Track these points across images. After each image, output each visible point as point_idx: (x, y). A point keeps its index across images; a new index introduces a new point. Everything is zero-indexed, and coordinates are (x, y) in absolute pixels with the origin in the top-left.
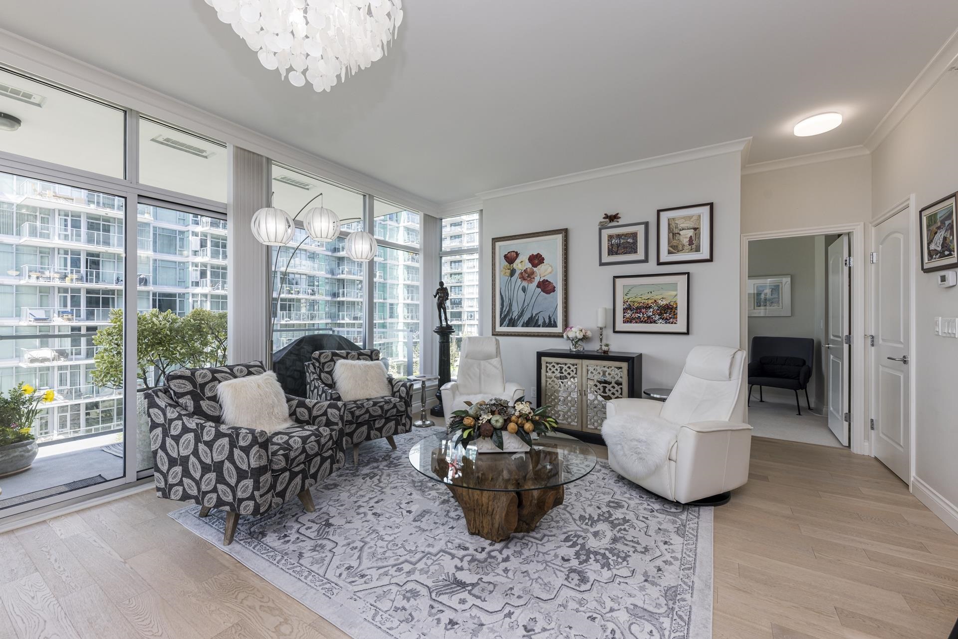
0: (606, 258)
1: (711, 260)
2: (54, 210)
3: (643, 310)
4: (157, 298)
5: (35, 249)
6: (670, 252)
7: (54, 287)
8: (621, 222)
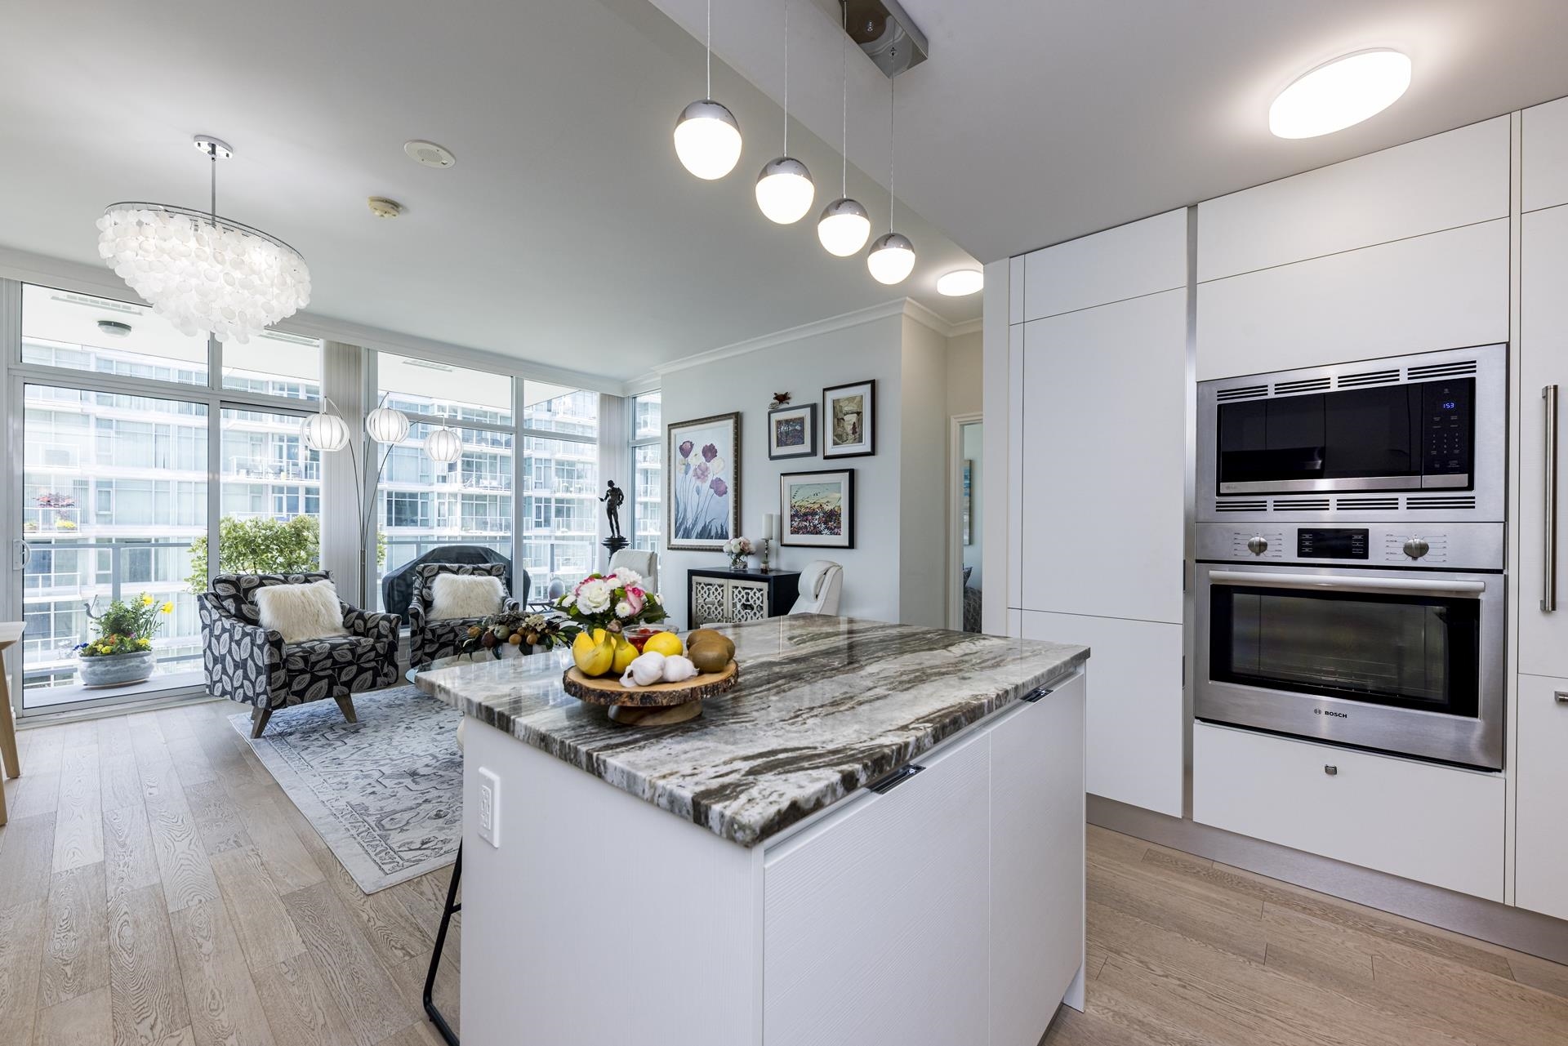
0: (776, 451)
1: (873, 453)
2: (267, 382)
3: (810, 518)
4: (394, 499)
5: (245, 434)
6: (835, 443)
7: (267, 485)
8: (792, 403)
